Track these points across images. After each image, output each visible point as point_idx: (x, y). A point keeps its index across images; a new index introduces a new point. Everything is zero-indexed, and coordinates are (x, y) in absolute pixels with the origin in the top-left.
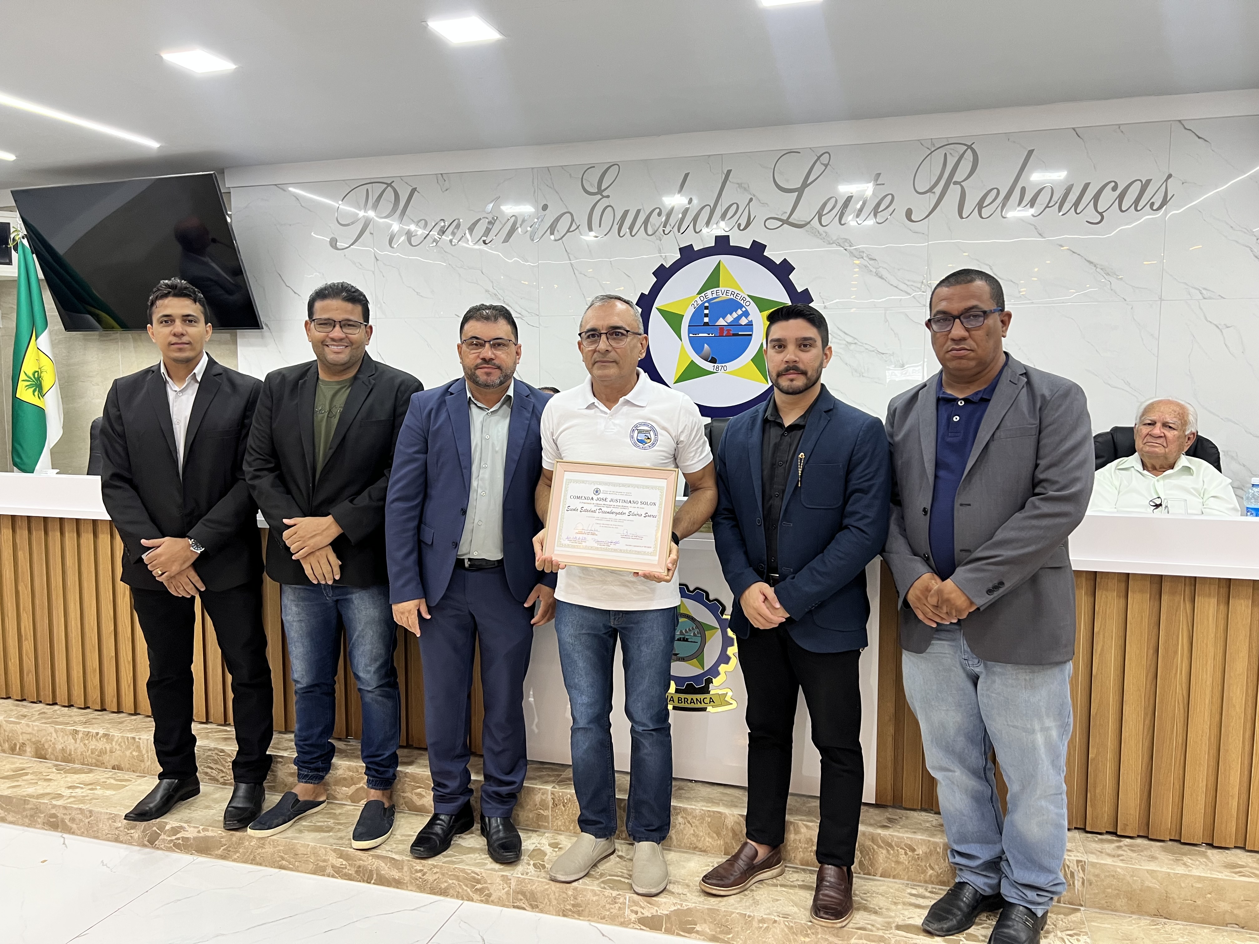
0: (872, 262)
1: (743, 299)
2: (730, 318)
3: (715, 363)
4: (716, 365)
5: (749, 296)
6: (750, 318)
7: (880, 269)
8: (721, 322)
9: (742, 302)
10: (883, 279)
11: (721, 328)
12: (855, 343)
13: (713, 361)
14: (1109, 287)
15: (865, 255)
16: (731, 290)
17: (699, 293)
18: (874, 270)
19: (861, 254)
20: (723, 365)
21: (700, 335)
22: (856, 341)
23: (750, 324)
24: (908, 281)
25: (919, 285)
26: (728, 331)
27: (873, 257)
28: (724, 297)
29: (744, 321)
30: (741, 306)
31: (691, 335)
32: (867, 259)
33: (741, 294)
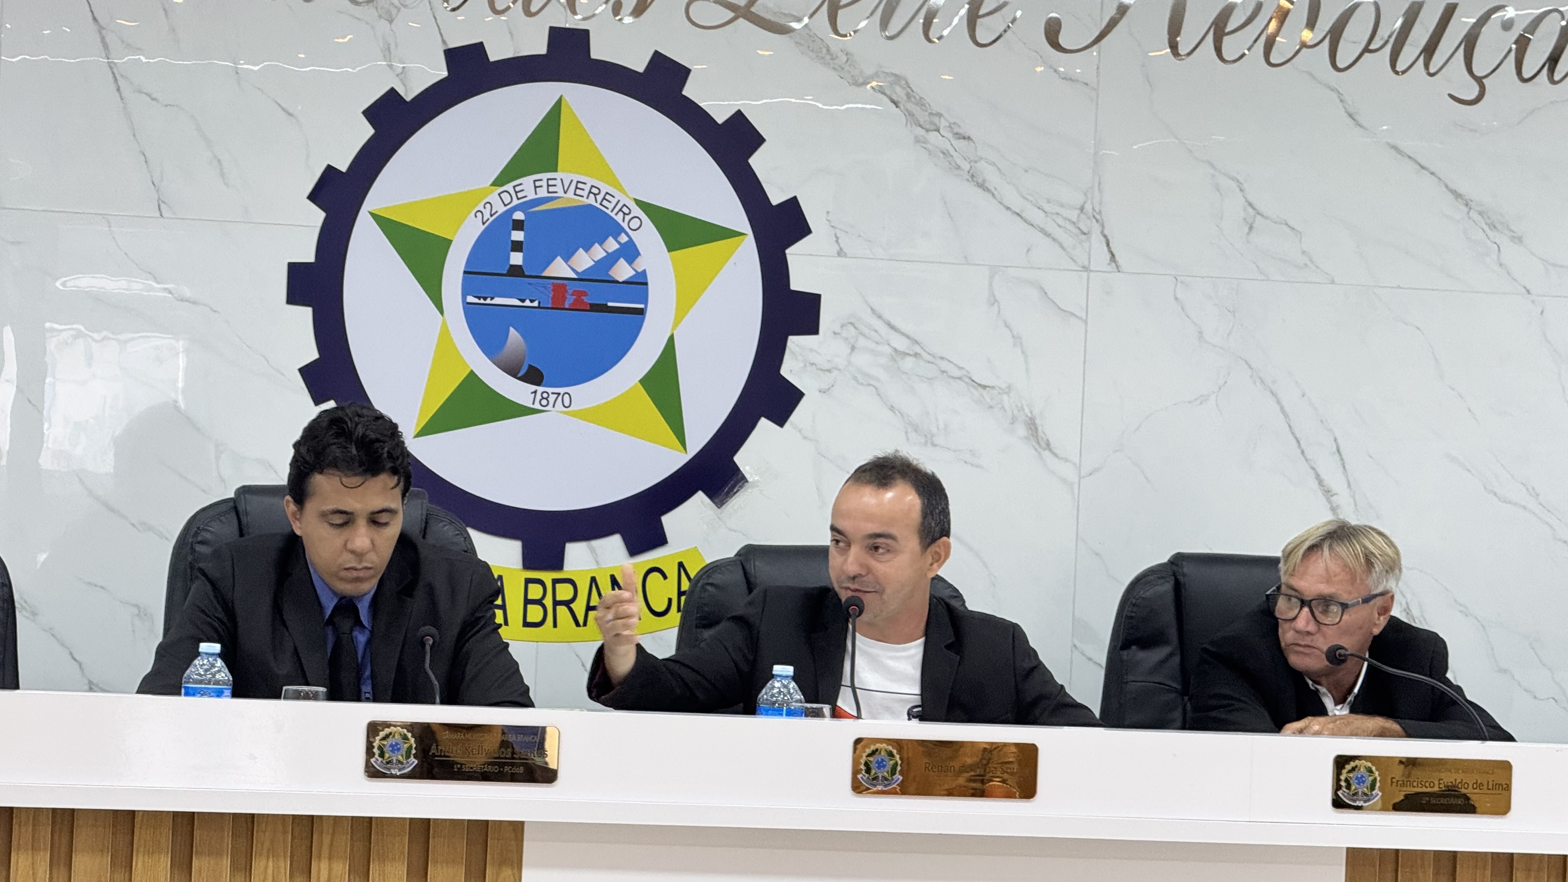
0: (961, 144)
1: (624, 210)
2: (584, 261)
3: (539, 384)
4: (540, 389)
5: (638, 203)
6: (641, 264)
7: (982, 165)
8: (559, 269)
9: (619, 218)
10: (988, 190)
11: (560, 285)
12: (916, 355)
13: (533, 377)
14: (1495, 257)
15: (943, 124)
16: (590, 181)
17: (499, 182)
18: (966, 166)
19: (936, 120)
20: (561, 390)
21: (498, 301)
22: (918, 349)
23: (640, 283)
24: (1049, 201)
25: (1074, 215)
26: (580, 294)
27: (965, 130)
28: (570, 199)
29: (623, 271)
30: (616, 230)
31: (471, 299)
32: (950, 135)
33: (618, 195)
